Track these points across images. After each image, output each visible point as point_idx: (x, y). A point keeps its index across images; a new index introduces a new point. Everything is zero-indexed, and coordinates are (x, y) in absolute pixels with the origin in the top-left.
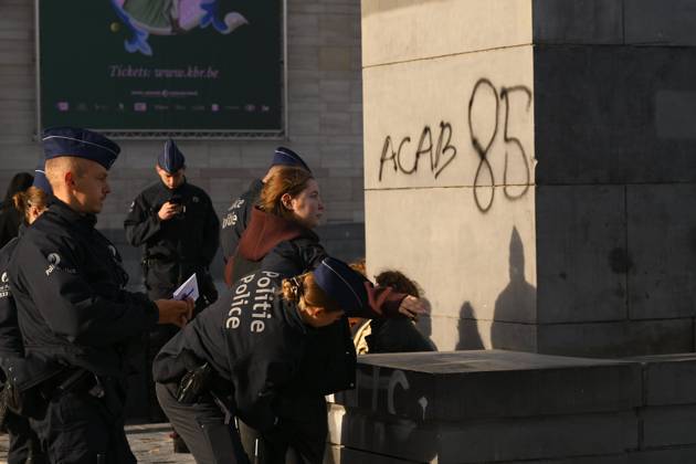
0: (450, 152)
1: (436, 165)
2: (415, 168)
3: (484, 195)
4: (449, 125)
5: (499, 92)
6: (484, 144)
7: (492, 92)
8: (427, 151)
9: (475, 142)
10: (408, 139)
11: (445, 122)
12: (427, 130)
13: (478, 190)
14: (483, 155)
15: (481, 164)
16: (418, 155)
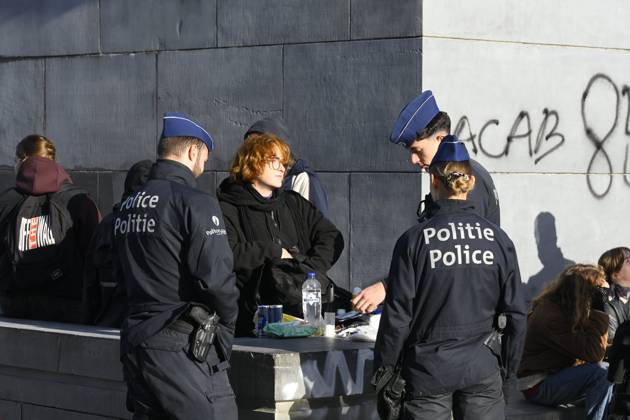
0: (556, 140)
1: (536, 152)
2: (506, 152)
3: (600, 183)
4: (554, 113)
5: (620, 89)
6: (600, 134)
7: (612, 86)
8: (524, 136)
9: (589, 132)
10: (497, 123)
11: (550, 110)
12: (522, 115)
13: (591, 176)
14: (599, 145)
15: (596, 153)
16: (509, 139)
